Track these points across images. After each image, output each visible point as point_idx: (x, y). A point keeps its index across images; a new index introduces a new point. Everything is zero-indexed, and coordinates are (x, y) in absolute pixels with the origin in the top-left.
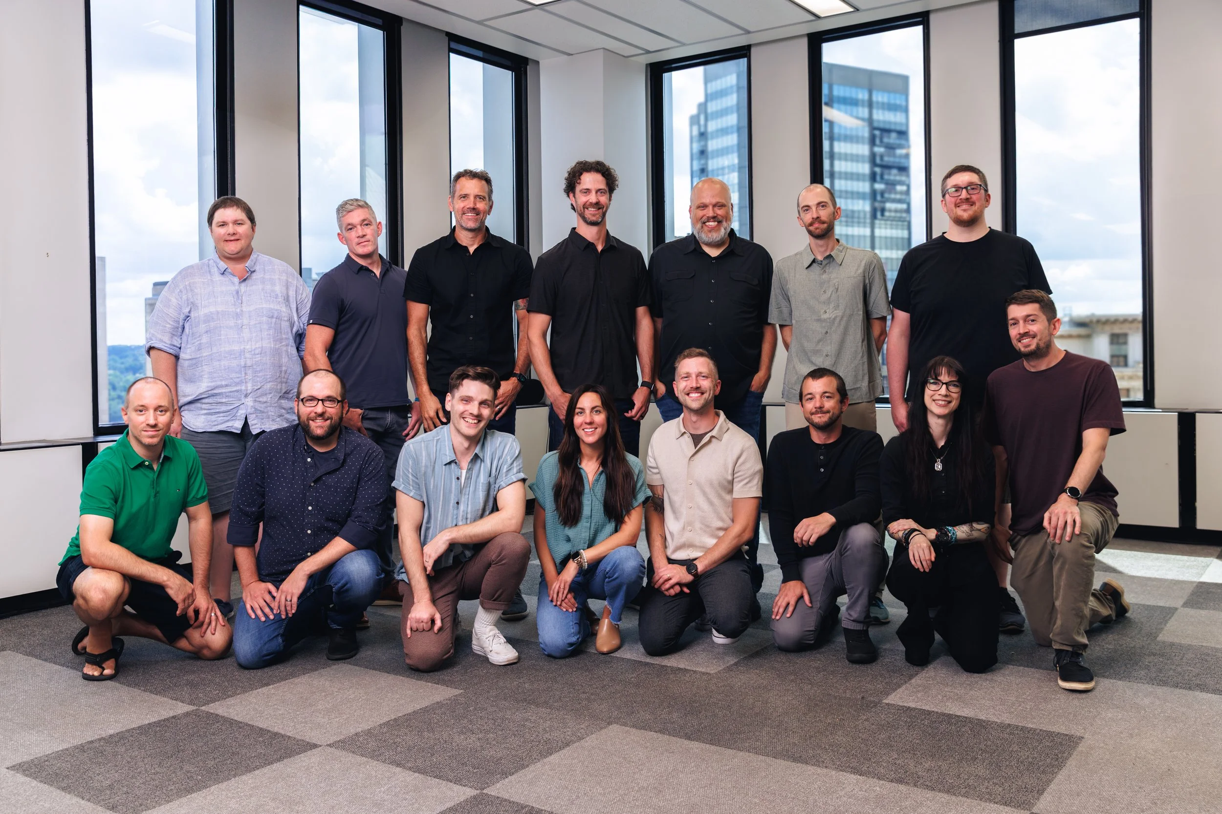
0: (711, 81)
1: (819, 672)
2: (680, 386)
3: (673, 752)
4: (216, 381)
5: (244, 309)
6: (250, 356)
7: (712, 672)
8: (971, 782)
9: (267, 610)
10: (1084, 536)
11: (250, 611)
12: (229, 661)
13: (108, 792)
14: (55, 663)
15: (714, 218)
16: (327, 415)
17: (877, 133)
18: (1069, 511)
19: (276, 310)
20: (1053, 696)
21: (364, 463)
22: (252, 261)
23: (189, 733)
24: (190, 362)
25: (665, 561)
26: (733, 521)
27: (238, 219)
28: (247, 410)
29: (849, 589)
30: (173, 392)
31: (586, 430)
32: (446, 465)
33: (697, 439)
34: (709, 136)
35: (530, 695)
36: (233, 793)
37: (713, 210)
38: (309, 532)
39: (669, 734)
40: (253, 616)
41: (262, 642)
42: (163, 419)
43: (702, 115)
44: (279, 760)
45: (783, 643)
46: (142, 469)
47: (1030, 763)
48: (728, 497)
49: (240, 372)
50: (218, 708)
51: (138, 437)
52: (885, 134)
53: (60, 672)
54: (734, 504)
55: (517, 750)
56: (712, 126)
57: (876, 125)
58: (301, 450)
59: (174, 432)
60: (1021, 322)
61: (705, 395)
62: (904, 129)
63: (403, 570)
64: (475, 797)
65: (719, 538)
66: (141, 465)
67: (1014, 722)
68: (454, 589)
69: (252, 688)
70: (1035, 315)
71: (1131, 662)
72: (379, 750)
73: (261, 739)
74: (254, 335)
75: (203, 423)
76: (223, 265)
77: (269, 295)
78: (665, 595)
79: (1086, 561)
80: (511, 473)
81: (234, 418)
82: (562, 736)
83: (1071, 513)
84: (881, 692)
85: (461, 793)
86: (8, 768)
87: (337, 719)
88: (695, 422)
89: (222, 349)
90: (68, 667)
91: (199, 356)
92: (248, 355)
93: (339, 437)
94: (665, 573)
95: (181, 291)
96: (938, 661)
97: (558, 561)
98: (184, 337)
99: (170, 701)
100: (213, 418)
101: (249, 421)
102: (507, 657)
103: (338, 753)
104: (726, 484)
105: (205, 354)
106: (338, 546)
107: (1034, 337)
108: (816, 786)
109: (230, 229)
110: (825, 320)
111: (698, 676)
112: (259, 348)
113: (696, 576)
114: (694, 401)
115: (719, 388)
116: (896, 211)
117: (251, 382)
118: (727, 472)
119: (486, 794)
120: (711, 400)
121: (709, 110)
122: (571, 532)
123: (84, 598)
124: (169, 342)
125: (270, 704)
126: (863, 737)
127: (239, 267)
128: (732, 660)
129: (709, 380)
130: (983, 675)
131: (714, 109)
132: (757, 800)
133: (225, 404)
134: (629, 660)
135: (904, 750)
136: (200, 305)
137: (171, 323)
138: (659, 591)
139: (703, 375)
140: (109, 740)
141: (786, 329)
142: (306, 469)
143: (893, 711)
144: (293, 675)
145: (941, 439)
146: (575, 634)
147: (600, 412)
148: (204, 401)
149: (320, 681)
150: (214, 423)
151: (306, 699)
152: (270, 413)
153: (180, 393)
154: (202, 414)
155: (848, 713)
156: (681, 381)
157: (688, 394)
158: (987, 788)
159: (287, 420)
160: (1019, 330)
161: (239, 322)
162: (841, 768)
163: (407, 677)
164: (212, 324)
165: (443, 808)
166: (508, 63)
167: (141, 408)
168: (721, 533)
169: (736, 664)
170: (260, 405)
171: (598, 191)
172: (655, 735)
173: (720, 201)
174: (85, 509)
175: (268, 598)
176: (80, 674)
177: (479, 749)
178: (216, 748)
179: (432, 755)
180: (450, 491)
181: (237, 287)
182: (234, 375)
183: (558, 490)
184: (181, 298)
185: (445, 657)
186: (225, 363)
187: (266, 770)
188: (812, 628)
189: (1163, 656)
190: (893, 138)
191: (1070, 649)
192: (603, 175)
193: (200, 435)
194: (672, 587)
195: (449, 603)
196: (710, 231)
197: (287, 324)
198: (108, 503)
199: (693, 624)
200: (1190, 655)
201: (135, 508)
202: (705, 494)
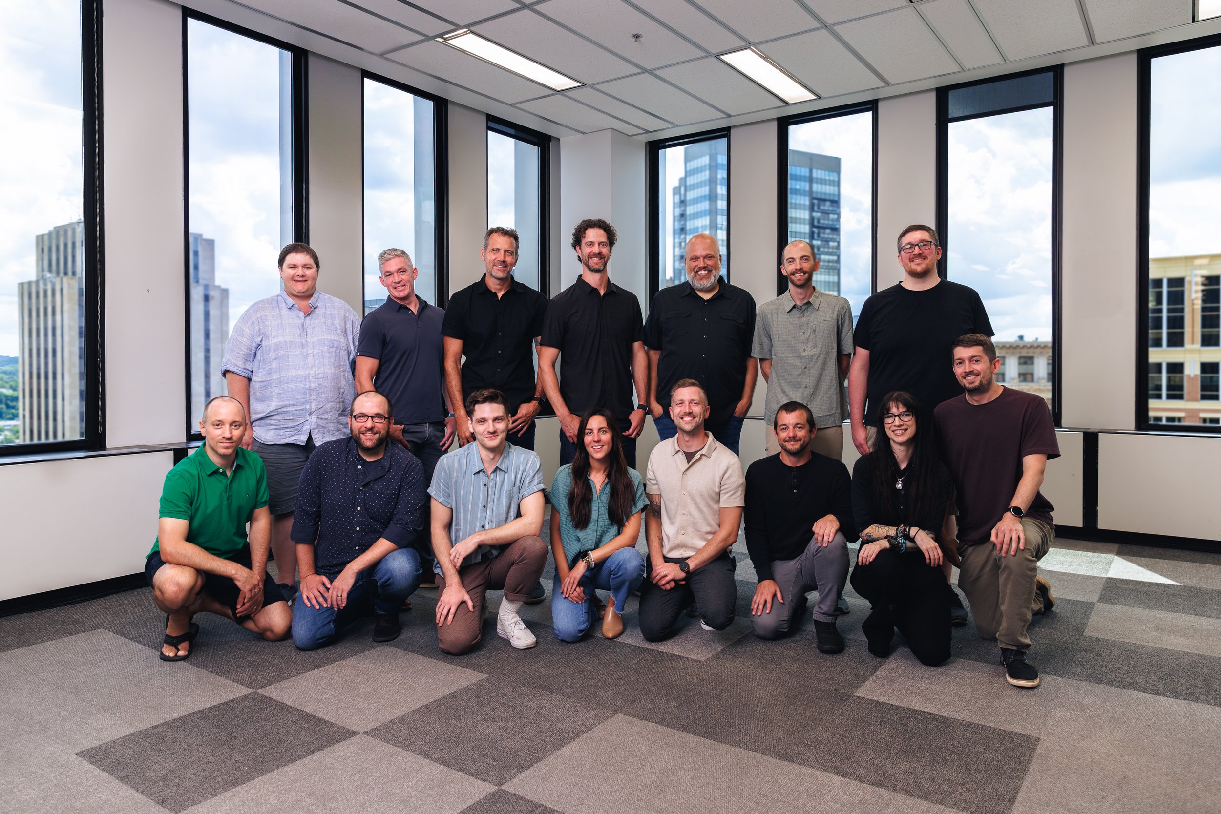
0: (690, 161)
1: (795, 662)
2: (676, 411)
3: (672, 746)
4: (284, 401)
5: (309, 340)
6: (314, 380)
7: (702, 659)
8: (946, 788)
9: (321, 600)
10: (1027, 551)
11: (306, 601)
12: (287, 643)
13: (161, 783)
14: (139, 642)
15: (705, 268)
16: (375, 430)
17: (815, 202)
18: (1014, 529)
19: (336, 341)
20: (1005, 693)
21: (405, 473)
22: (315, 298)
23: (244, 718)
24: (261, 384)
25: (661, 560)
26: (719, 526)
27: (307, 263)
28: (311, 426)
29: (820, 585)
30: (246, 410)
31: (594, 447)
32: (475, 474)
33: (689, 456)
34: (688, 203)
35: (545, 681)
36: (274, 787)
37: (704, 261)
38: (358, 529)
39: (668, 726)
40: (309, 605)
41: (316, 627)
42: (237, 433)
43: (683, 185)
44: (320, 749)
45: (761, 632)
46: (216, 475)
47: (996, 766)
48: (716, 507)
49: (305, 393)
50: (273, 692)
51: (214, 448)
52: (822, 203)
53: (142, 652)
54: (721, 512)
55: (533, 741)
56: (690, 195)
57: (814, 196)
58: (353, 459)
59: (245, 444)
60: (967, 362)
61: (696, 419)
62: (836, 199)
63: (438, 565)
64: (493, 794)
65: (708, 541)
66: (216, 472)
67: (974, 720)
68: (482, 582)
69: (306, 670)
70: (979, 356)
71: (1066, 658)
72: (410, 739)
73: (306, 725)
74: (317, 362)
75: (273, 437)
76: (291, 301)
77: (329, 328)
78: (662, 590)
79: (1029, 573)
80: (533, 484)
81: (300, 432)
82: (573, 726)
83: (1016, 530)
84: (851, 685)
85: (482, 789)
86: (77, 754)
87: (376, 705)
88: (687, 442)
89: (290, 374)
90: (149, 646)
91: (268, 379)
92: (312, 380)
93: (385, 449)
94: (662, 570)
95: (253, 323)
96: (897, 652)
97: (570, 558)
98: (256, 361)
99: (232, 683)
100: (281, 432)
101: (312, 435)
102: (526, 642)
103: (373, 741)
104: (714, 495)
105: (274, 378)
106: (382, 545)
107: (978, 375)
108: (804, 789)
109: (300, 271)
110: (804, 357)
111: (690, 663)
112: (322, 373)
113: (688, 573)
114: (687, 424)
115: (708, 413)
116: (829, 261)
117: (314, 402)
118: (715, 485)
119: (504, 791)
120: (701, 424)
121: (688, 183)
122: (581, 534)
123: (161, 591)
124: (242, 366)
125: (319, 687)
126: (841, 733)
127: (304, 303)
128: (718, 648)
129: (700, 406)
130: (939, 669)
131: (692, 182)
132: (750, 804)
133: (292, 420)
134: (630, 645)
135: (879, 748)
136: (270, 335)
137: (246, 350)
138: (656, 585)
139: (695, 402)
140: (172, 725)
141: (766, 365)
142: (357, 475)
143: (864, 705)
144: (342, 657)
145: (903, 462)
146: (584, 622)
147: (606, 432)
148: (273, 418)
149: (364, 664)
150: (282, 437)
151: (351, 683)
152: (330, 428)
153: (252, 411)
154: (272, 429)
155: (825, 706)
156: (676, 407)
157: (682, 418)
158: (961, 795)
159: (344, 433)
160: (965, 368)
161: (304, 351)
162: (825, 768)
163: (440, 660)
164: (281, 352)
165: (463, 806)
166: (535, 140)
167: (218, 423)
168: (710, 537)
169: (722, 652)
170: (322, 421)
171: (600, 243)
172: (654, 725)
173: (710, 253)
174: (164, 513)
175: (322, 589)
176: (159, 653)
177: (499, 739)
178: (265, 735)
179: (457, 745)
180: (479, 497)
181: (302, 321)
182: (300, 396)
183: (571, 498)
184: (253, 329)
185: (473, 642)
186: (292, 386)
187: (306, 760)
188: (786, 618)
189: (1092, 651)
190: (827, 206)
191: (1015, 648)
192: (605, 230)
193: (270, 448)
194: (668, 582)
195: (478, 594)
196: (701, 279)
197: (345, 352)
198: (183, 506)
199: (685, 611)
200: (1116, 652)
201: (209, 510)
202: (696, 503)
